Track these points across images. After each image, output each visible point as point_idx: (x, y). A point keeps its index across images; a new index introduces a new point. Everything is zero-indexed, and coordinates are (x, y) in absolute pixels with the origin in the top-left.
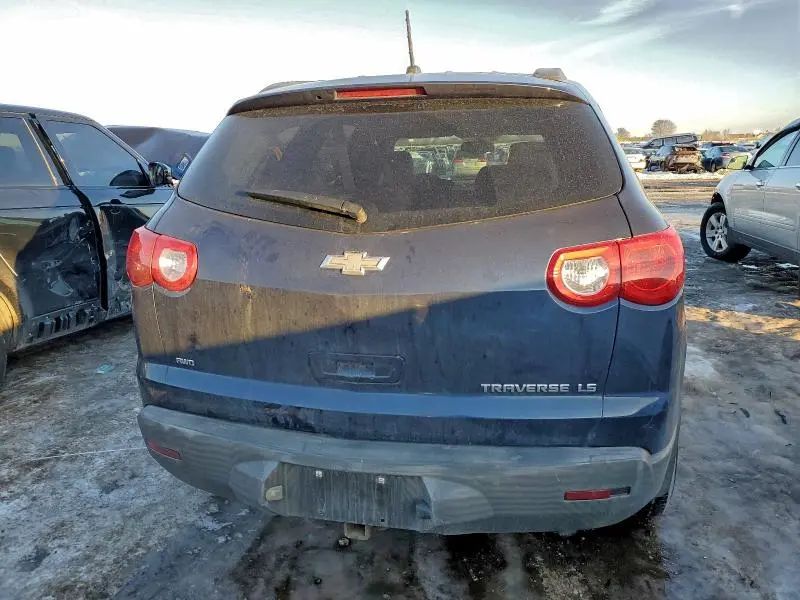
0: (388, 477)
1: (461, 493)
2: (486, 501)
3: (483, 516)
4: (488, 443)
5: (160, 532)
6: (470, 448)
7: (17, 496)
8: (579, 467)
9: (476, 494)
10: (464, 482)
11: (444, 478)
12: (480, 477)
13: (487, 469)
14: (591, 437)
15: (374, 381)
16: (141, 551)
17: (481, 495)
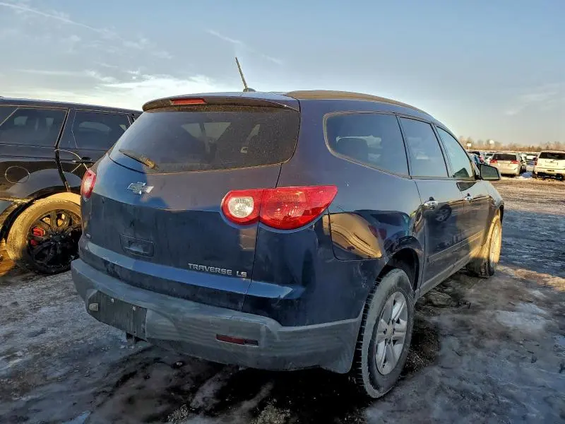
0: (137, 307)
1: (164, 322)
2: (175, 330)
3: (175, 339)
4: (187, 298)
5: (97, 336)
6: (179, 300)
7: (56, 305)
8: (224, 320)
9: (170, 324)
10: (166, 316)
11: (156, 312)
12: (173, 315)
13: (176, 311)
14: (240, 305)
15: (143, 254)
16: (82, 341)
17: (173, 325)
